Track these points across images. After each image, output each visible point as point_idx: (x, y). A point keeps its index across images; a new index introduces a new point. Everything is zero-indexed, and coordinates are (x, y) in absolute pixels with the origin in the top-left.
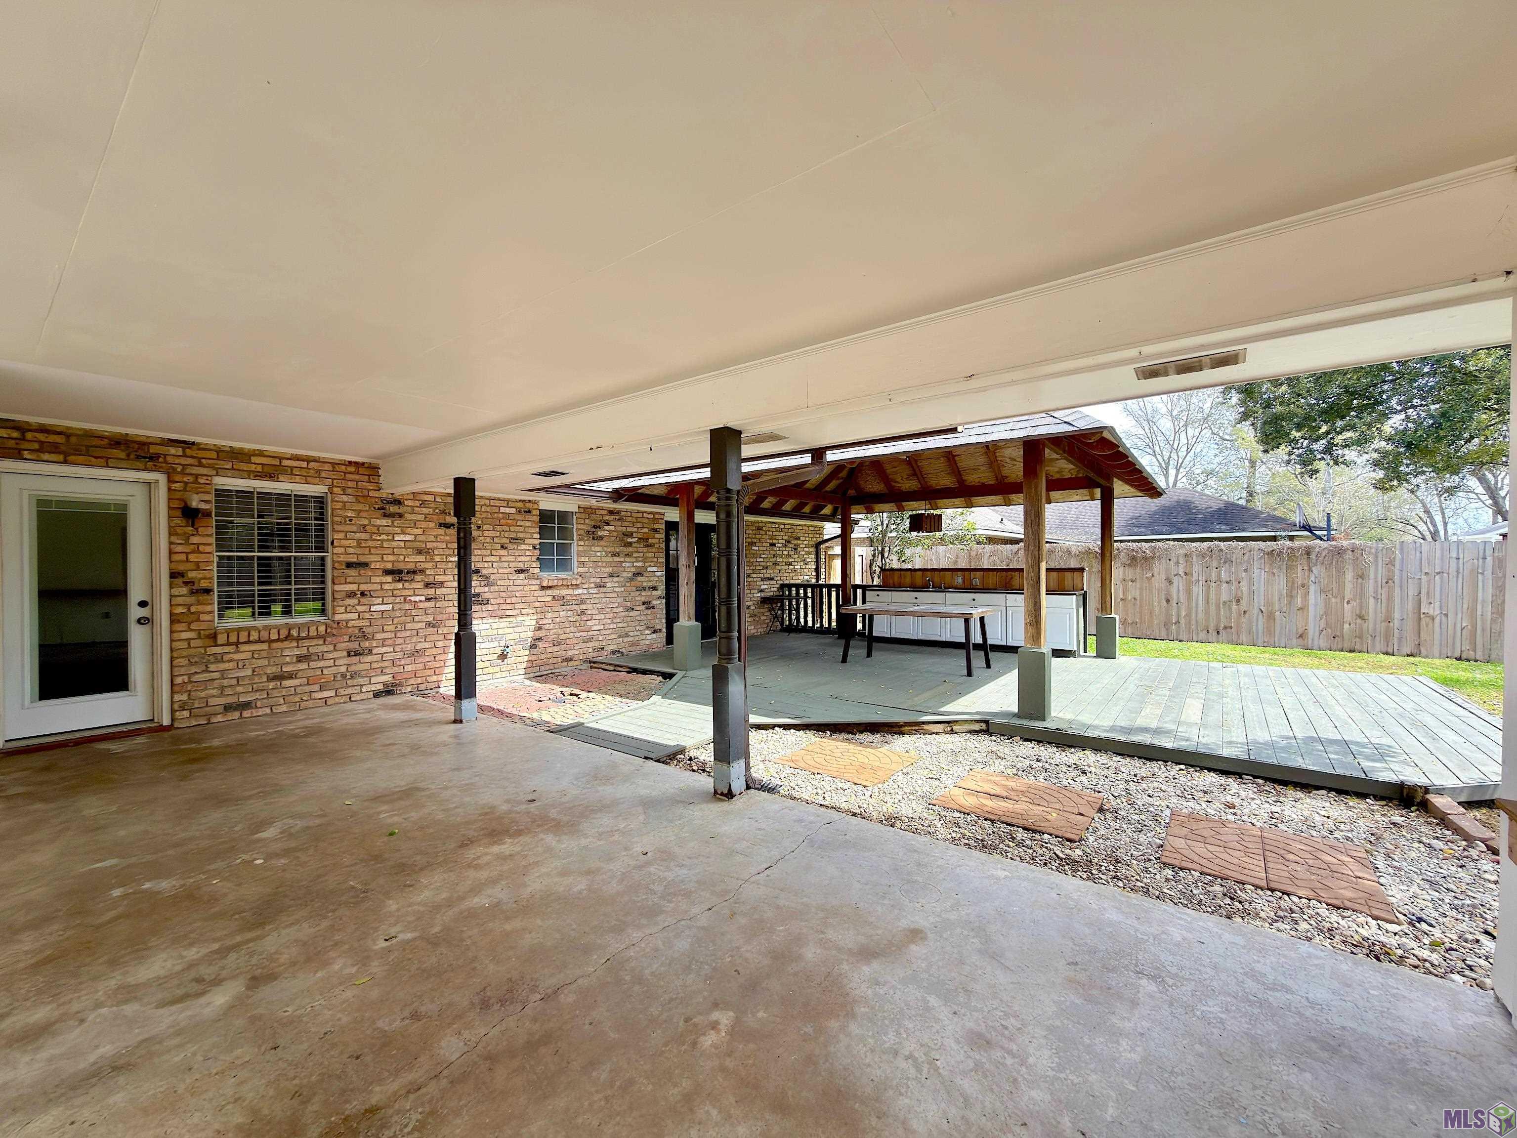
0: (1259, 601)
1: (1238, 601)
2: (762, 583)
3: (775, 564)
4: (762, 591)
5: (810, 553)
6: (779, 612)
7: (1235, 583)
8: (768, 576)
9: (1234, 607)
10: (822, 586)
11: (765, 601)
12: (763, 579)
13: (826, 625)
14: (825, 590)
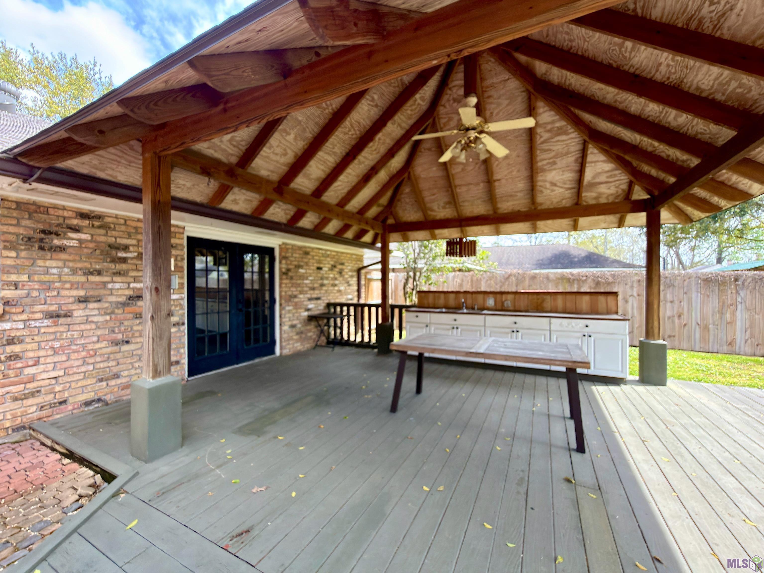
0: (696, 316)
1: (680, 316)
2: (309, 302)
3: (322, 285)
4: (308, 310)
5: (352, 276)
6: (326, 328)
7: (677, 302)
8: (315, 296)
9: (677, 321)
10: (363, 306)
11: (311, 318)
12: (310, 299)
13: (366, 339)
14: (366, 309)
